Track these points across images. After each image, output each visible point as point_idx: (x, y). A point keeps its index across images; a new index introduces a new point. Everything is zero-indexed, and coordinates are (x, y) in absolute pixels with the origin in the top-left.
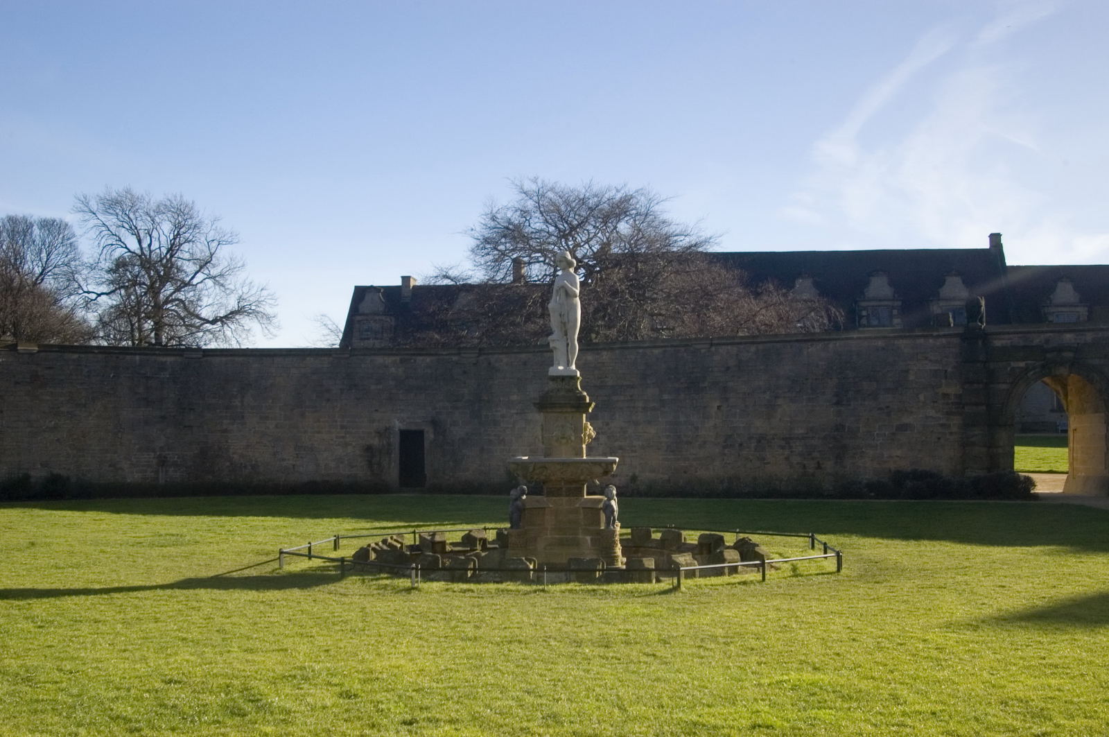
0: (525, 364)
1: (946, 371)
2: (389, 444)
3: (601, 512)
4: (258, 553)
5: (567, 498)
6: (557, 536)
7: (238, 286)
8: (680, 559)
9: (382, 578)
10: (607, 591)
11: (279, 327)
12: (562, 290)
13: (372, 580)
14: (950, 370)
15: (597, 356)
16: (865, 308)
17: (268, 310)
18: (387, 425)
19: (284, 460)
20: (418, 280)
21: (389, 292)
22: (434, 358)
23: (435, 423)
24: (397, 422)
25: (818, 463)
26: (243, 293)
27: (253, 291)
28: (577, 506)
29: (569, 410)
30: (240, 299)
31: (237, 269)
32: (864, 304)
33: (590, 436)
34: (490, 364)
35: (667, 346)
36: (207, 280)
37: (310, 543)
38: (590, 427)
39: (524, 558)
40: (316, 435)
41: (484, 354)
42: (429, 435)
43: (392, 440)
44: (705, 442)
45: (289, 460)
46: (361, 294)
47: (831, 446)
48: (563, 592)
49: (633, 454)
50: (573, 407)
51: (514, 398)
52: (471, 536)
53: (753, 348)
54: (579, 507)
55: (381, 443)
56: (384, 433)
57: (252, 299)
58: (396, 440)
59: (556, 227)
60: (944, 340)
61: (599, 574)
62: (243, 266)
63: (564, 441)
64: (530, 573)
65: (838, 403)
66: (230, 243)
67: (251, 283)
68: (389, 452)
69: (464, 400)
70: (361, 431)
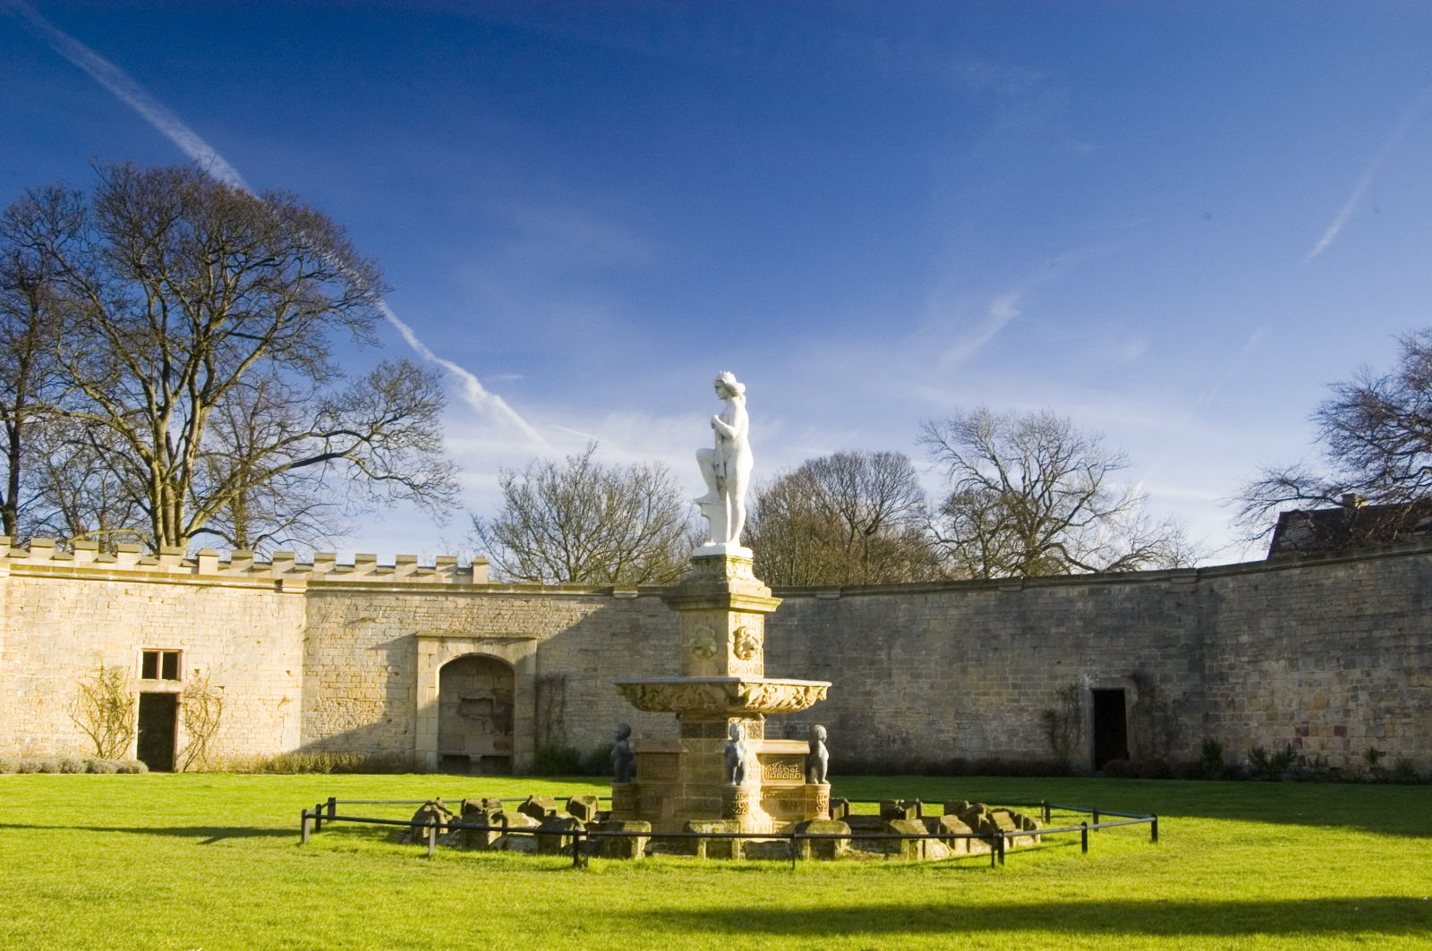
2: (1077, 710)
5: (707, 740)
6: (694, 798)
18: (1074, 684)
19: (942, 732)
23: (1138, 679)
24: (1087, 679)
34: (1212, 591)
40: (982, 697)
41: (1206, 577)
42: (1132, 697)
43: (1081, 703)
45: (948, 731)
46: (1288, 522)
55: (1067, 708)
56: (1070, 694)
58: (1087, 705)
63: (699, 653)
68: (1077, 720)
69: (1179, 645)
70: (1040, 691)
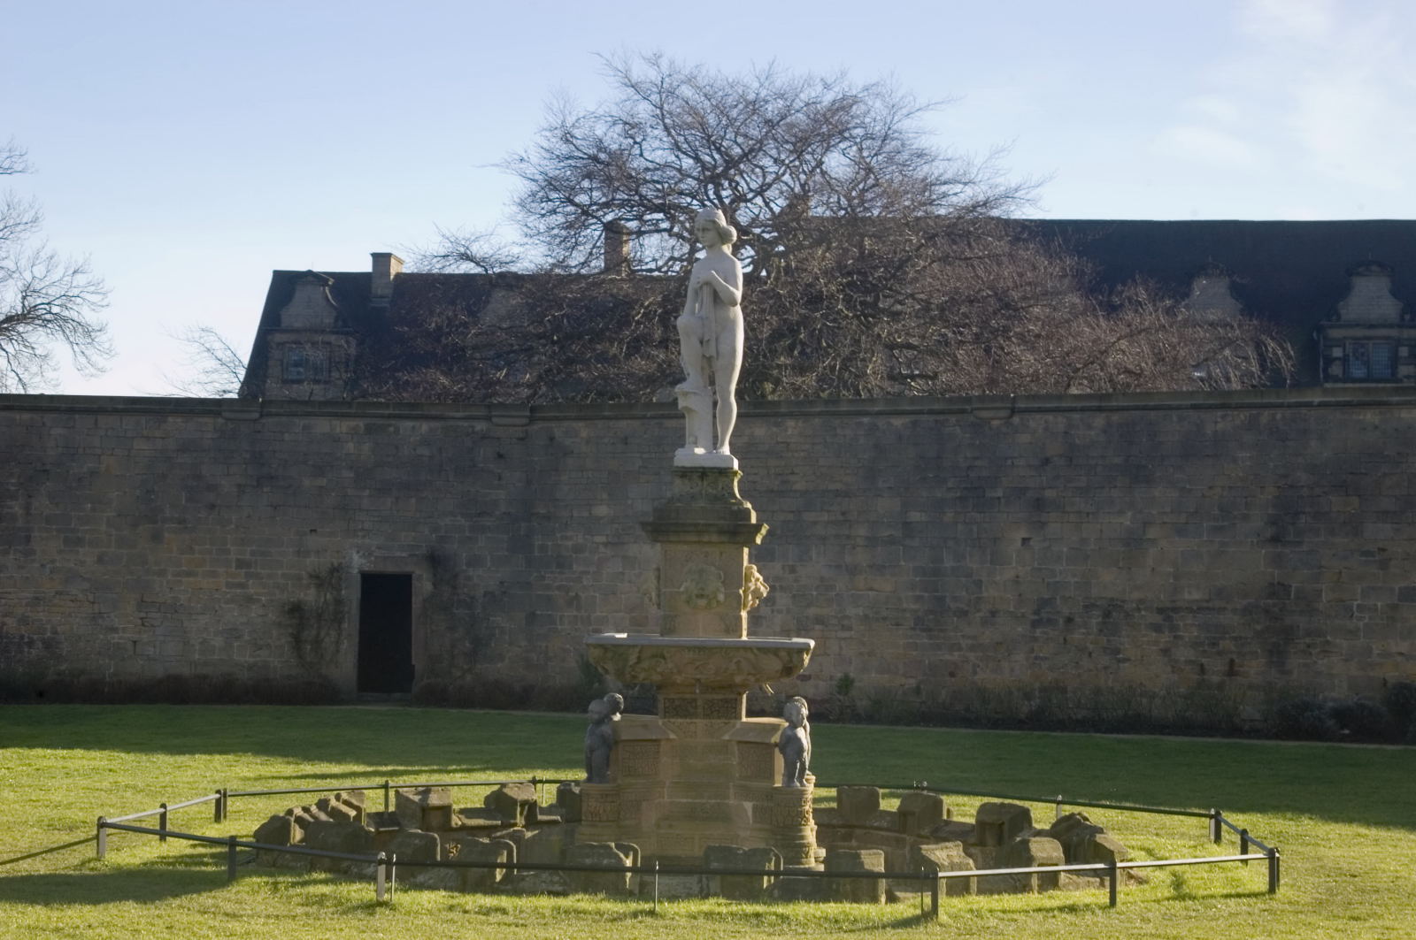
0: (625, 441)
2: (338, 602)
3: (777, 750)
5: (705, 721)
6: (685, 800)
7: (23, 263)
8: (938, 853)
9: (316, 882)
11: (109, 352)
12: (705, 288)
13: (294, 885)
15: (775, 429)
16: (1340, 343)
17: (88, 316)
18: (336, 564)
19: (114, 630)
20: (408, 262)
21: (345, 284)
22: (437, 425)
23: (435, 560)
24: (356, 557)
25: (1232, 661)
26: (34, 277)
27: (55, 276)
28: (726, 737)
29: (715, 538)
30: (27, 292)
31: (21, 227)
32: (1335, 333)
33: (756, 593)
34: (552, 439)
35: (921, 412)
37: (163, 806)
38: (757, 575)
39: (613, 845)
40: (184, 579)
41: (544, 419)
42: (423, 585)
43: (343, 592)
44: (993, 614)
45: (124, 630)
46: (286, 286)
47: (1259, 627)
48: (693, 917)
49: (846, 634)
50: (721, 532)
51: (602, 510)
52: (506, 795)
53: (1099, 420)
54: (728, 741)
55: (322, 600)
56: (329, 578)
57: (53, 291)
58: (352, 594)
59: (697, 159)
61: (769, 881)
62: (35, 220)
63: (702, 602)
64: (624, 878)
65: (1275, 540)
67: (51, 258)
68: (338, 619)
69: (497, 513)
70: (280, 572)
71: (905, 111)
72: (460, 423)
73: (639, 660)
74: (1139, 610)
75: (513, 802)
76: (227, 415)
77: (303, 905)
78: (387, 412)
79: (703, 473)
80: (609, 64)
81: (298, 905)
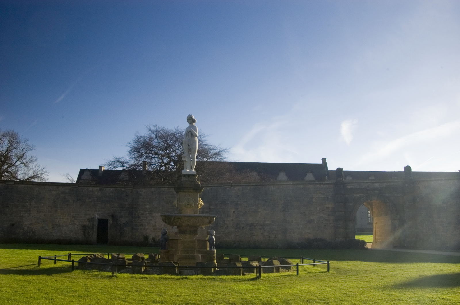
0: (152, 192)
1: (328, 198)
2: (93, 225)
3: (208, 242)
4: (29, 262)
5: (189, 235)
6: (184, 254)
7: (33, 167)
8: (253, 263)
9: (95, 272)
10: (221, 279)
13: (89, 272)
14: (329, 197)
17: (45, 177)
18: (93, 217)
19: (47, 230)
20: (105, 168)
21: (94, 171)
22: (113, 189)
23: (113, 216)
24: (97, 216)
25: (275, 235)
26: (35, 170)
27: (39, 169)
28: (195, 239)
29: (192, 191)
30: (34, 172)
31: (34, 161)
33: (201, 204)
34: (137, 192)
36: (21, 164)
37: (56, 255)
38: (201, 200)
39: (172, 262)
40: (62, 220)
41: (135, 188)
42: (110, 222)
43: (94, 223)
44: (228, 226)
45: (49, 230)
46: (82, 171)
47: (281, 228)
48: (197, 279)
50: (193, 189)
52: (137, 256)
53: (249, 188)
54: (195, 240)
55: (90, 224)
56: (91, 220)
57: (39, 172)
58: (96, 223)
60: (327, 186)
61: (213, 271)
62: (36, 159)
63: (189, 206)
64: (176, 270)
65: (284, 211)
66: (32, 150)
67: (39, 166)
68: (93, 228)
69: (126, 207)
70: (81, 219)
71: (203, 136)
72: (119, 189)
73: (174, 219)
74: (257, 225)
75: (139, 257)
76: (71, 186)
77: (92, 277)
78: (104, 186)
79: (189, 176)
80: (147, 127)
81: (91, 276)
